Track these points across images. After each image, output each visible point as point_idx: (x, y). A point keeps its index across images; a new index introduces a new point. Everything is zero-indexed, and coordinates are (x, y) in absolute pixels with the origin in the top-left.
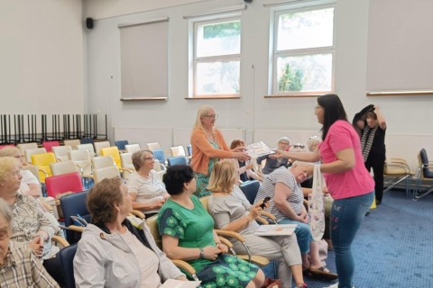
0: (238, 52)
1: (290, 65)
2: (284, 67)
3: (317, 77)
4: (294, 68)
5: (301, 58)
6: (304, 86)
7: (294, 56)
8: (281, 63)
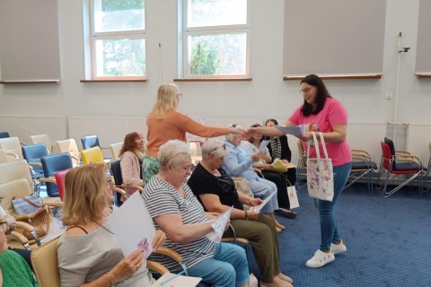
0: (143, 28)
1: (202, 45)
2: (195, 47)
3: (230, 60)
4: (205, 49)
5: (213, 37)
6: (217, 69)
7: (205, 34)
8: (192, 43)
